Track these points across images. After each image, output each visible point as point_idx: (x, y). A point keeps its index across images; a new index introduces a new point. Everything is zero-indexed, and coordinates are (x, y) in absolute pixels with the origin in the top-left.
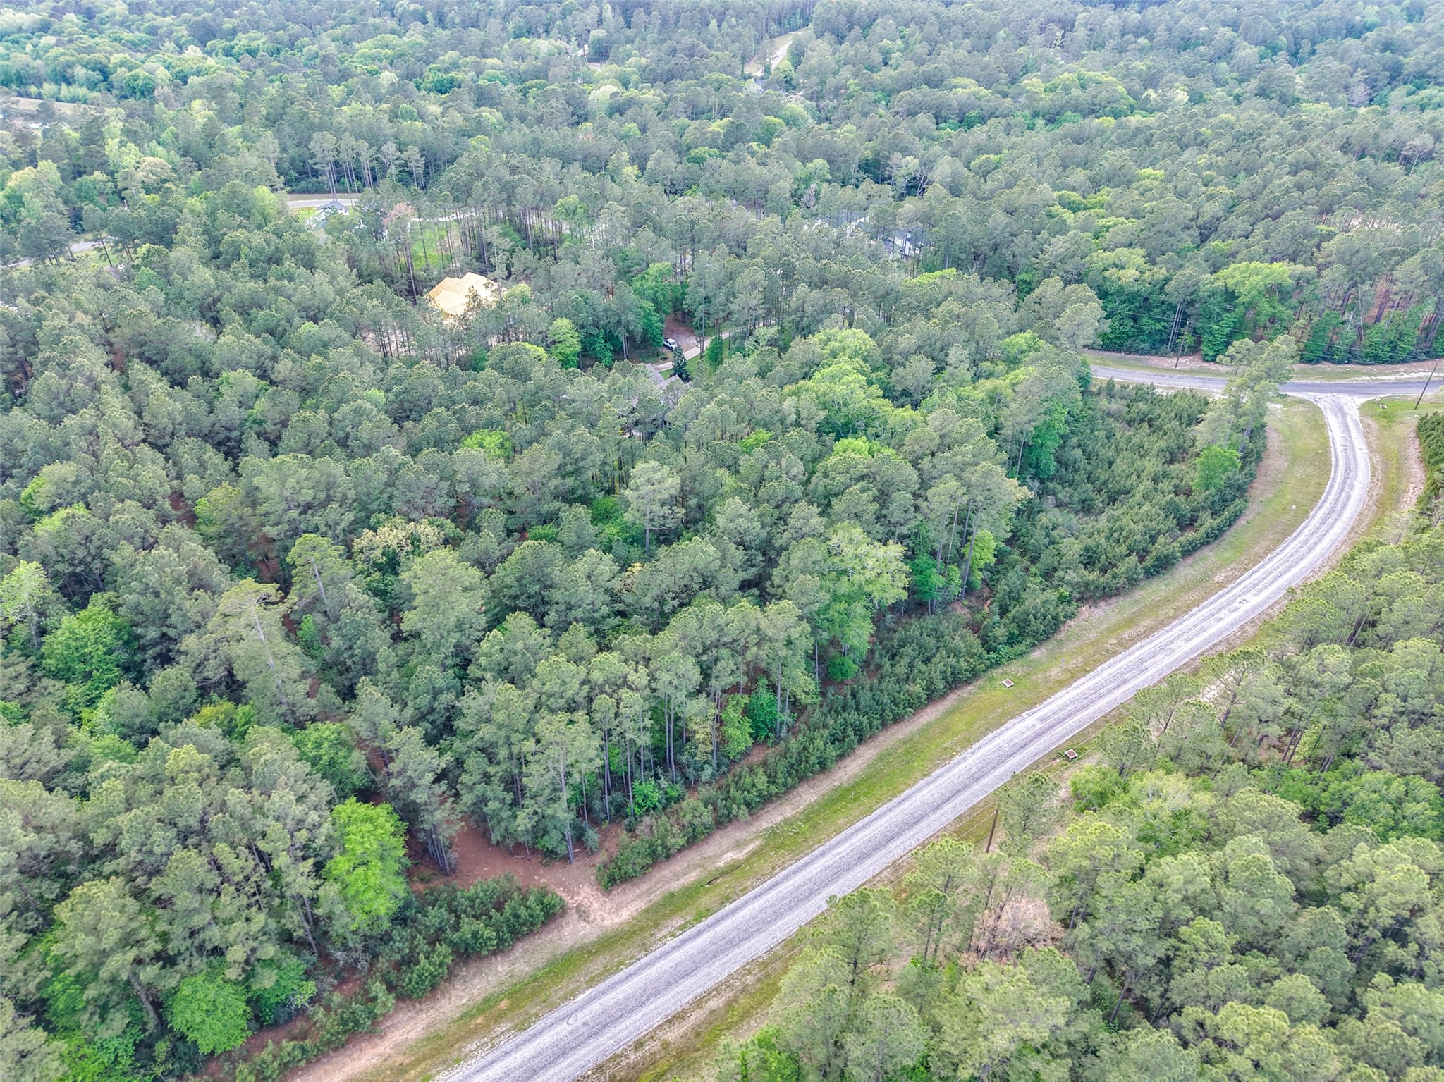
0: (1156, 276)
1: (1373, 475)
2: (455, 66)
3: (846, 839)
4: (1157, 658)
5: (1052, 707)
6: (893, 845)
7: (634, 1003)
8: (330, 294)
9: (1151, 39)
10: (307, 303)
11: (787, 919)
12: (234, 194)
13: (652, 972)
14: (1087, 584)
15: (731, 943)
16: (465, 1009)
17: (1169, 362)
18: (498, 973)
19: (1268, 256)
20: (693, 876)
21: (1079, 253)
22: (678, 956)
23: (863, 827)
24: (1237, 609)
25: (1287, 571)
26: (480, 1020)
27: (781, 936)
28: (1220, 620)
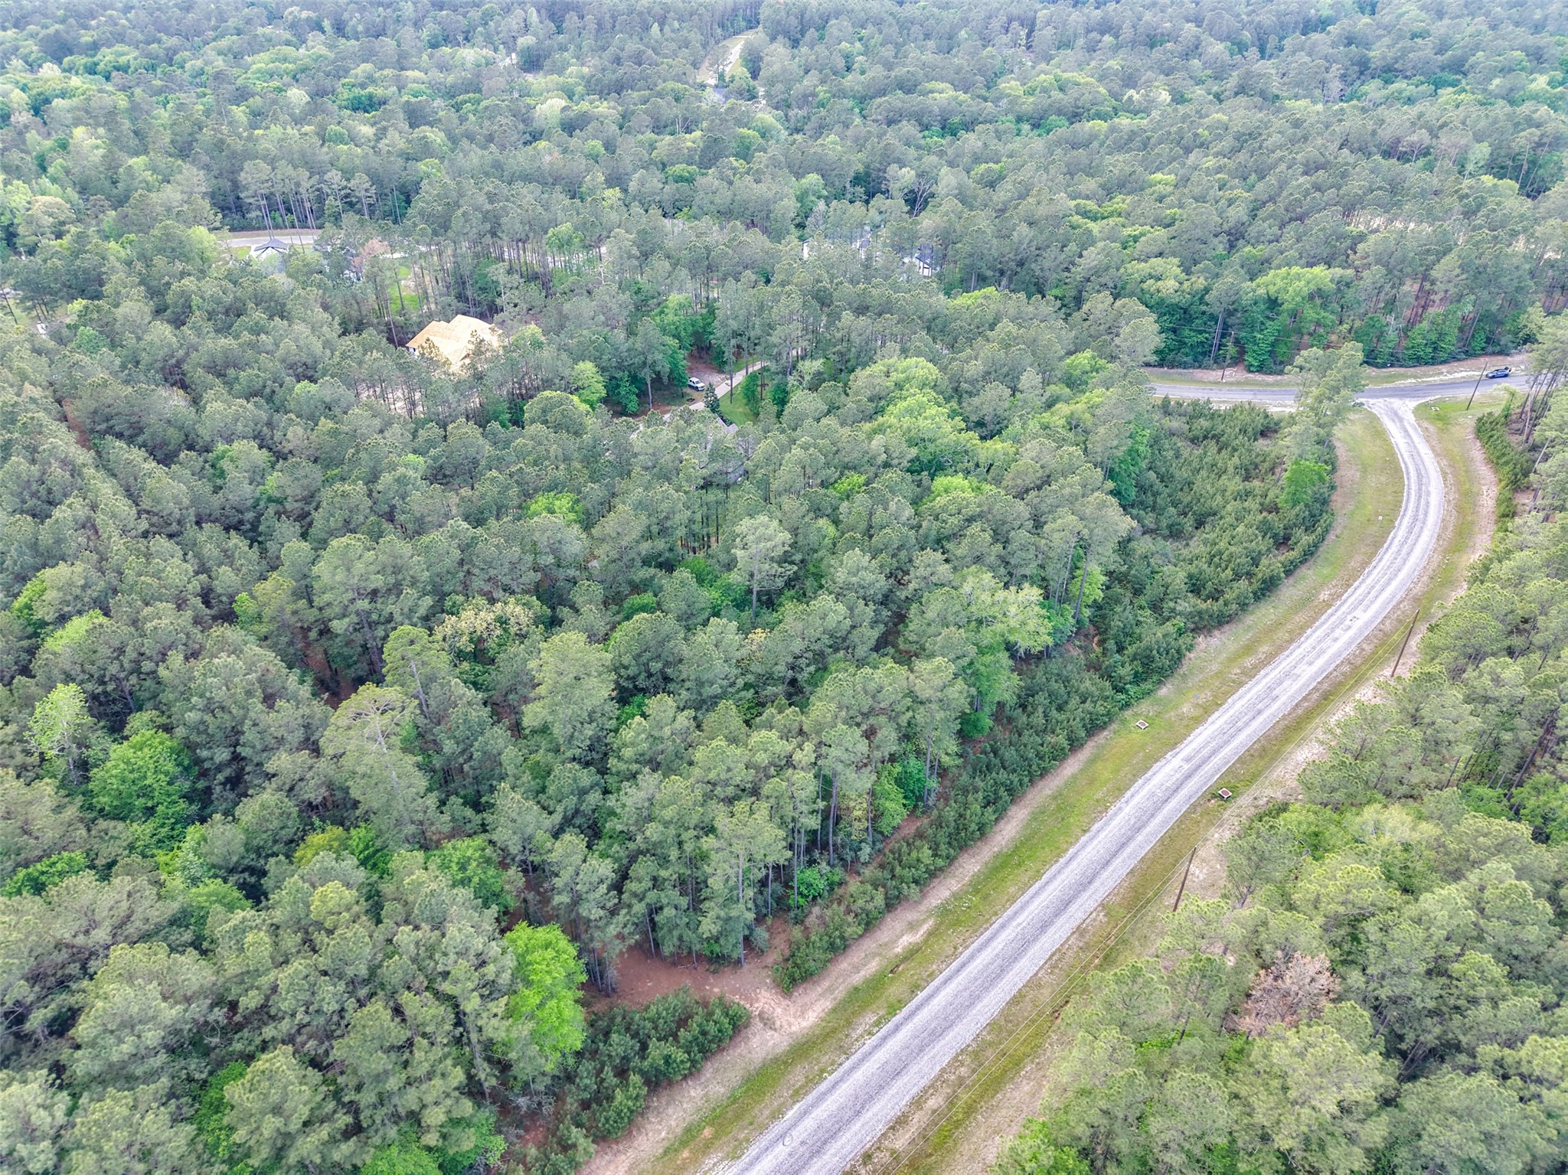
0: (1196, 287)
1: (1445, 480)
2: (371, 80)
3: (1022, 908)
4: (1286, 684)
5: (1194, 745)
6: (1072, 908)
7: (850, 1113)
8: (317, 346)
9: (1117, 37)
10: (292, 359)
11: (985, 1001)
12: (168, 236)
13: (859, 1076)
14: (1200, 613)
15: (934, 1035)
16: (666, 1144)
17: (1215, 375)
18: (691, 1099)
19: (1304, 261)
20: (873, 966)
21: (1113, 264)
22: (881, 1055)
23: (1037, 894)
24: (1349, 627)
25: (1388, 583)
26: (686, 1154)
27: (984, 1020)
28: (1336, 640)
